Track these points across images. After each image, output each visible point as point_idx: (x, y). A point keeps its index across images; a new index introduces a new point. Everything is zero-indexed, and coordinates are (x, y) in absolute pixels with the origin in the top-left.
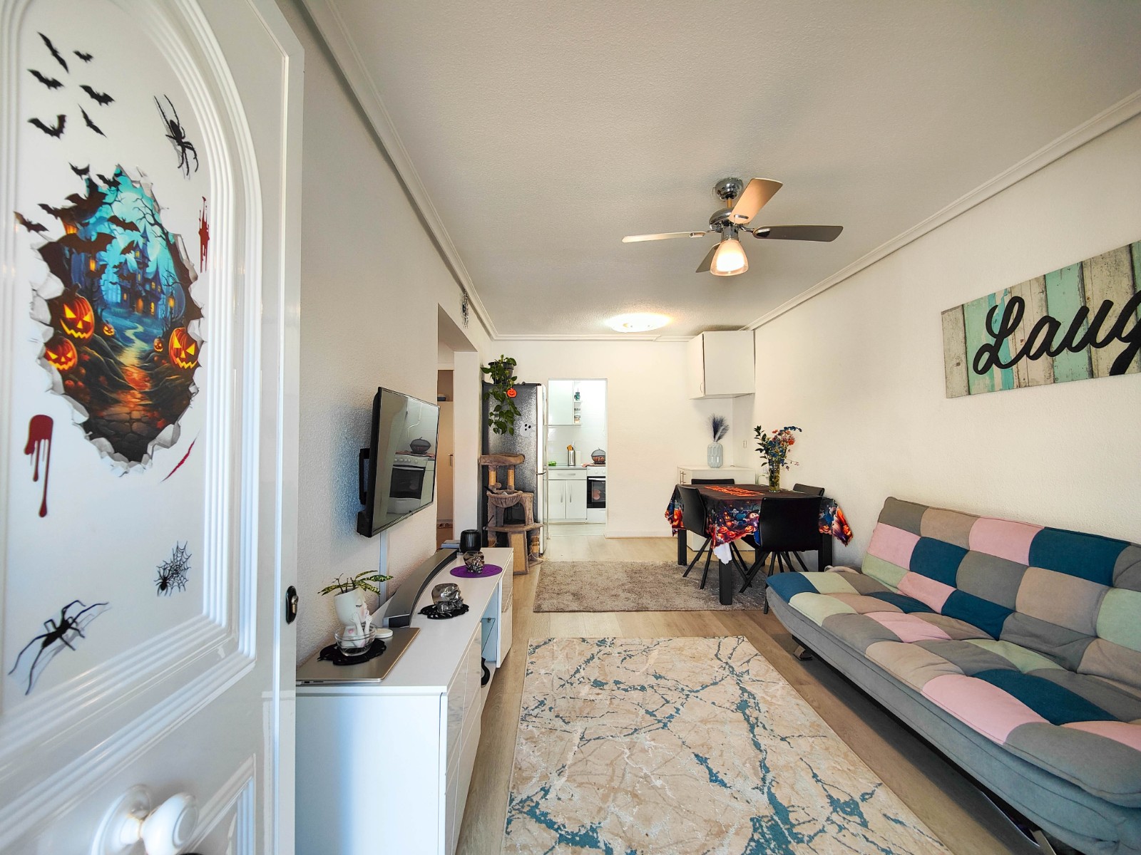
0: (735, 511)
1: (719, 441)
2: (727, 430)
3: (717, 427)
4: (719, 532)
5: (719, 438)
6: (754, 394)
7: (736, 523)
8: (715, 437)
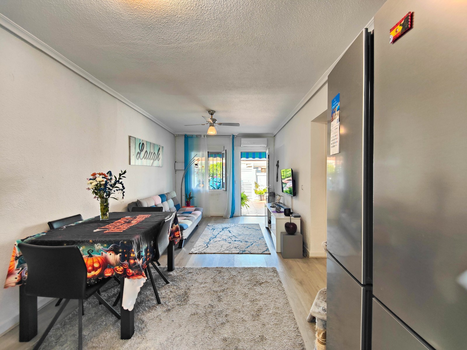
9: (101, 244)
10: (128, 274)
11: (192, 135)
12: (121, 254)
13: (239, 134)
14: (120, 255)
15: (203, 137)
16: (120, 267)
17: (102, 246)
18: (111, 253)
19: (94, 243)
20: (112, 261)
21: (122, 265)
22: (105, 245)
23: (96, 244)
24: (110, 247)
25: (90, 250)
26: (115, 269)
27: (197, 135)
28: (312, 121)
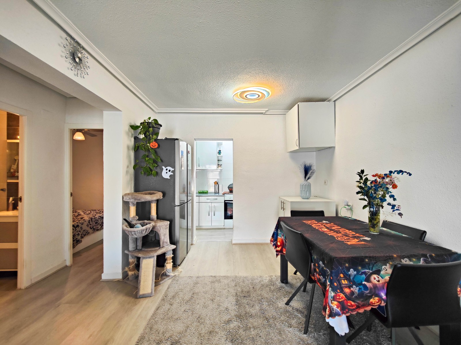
0: (352, 272)
1: (309, 181)
2: (314, 173)
3: (307, 170)
4: (334, 299)
5: (309, 178)
6: (334, 147)
7: (355, 289)
8: (305, 178)
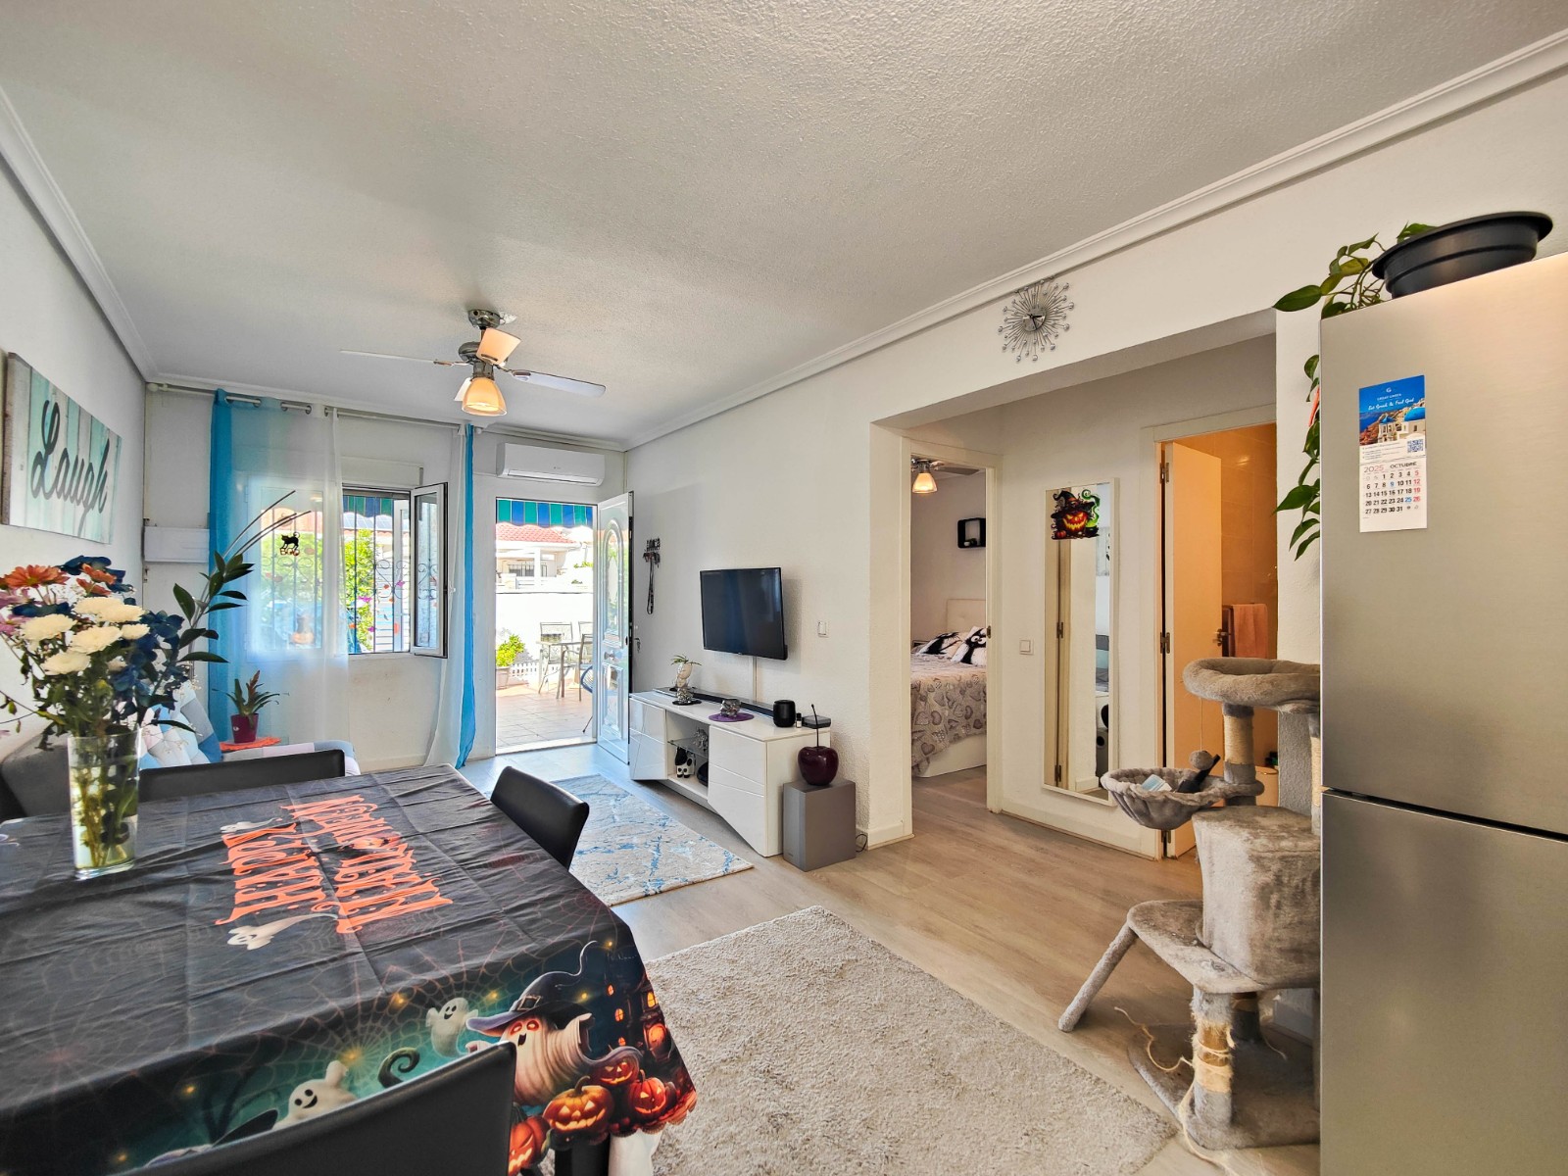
9: (466, 996)
10: (644, 1111)
11: (258, 399)
12: (586, 1016)
13: (497, 424)
14: (583, 1025)
15: (318, 412)
16: (584, 1088)
17: (471, 1006)
18: (524, 1031)
19: (421, 1008)
20: (528, 1075)
21: (595, 1076)
22: (494, 996)
23: (439, 1009)
24: (523, 997)
25: (395, 1058)
26: (549, 1115)
27: (284, 402)
28: (874, 423)
